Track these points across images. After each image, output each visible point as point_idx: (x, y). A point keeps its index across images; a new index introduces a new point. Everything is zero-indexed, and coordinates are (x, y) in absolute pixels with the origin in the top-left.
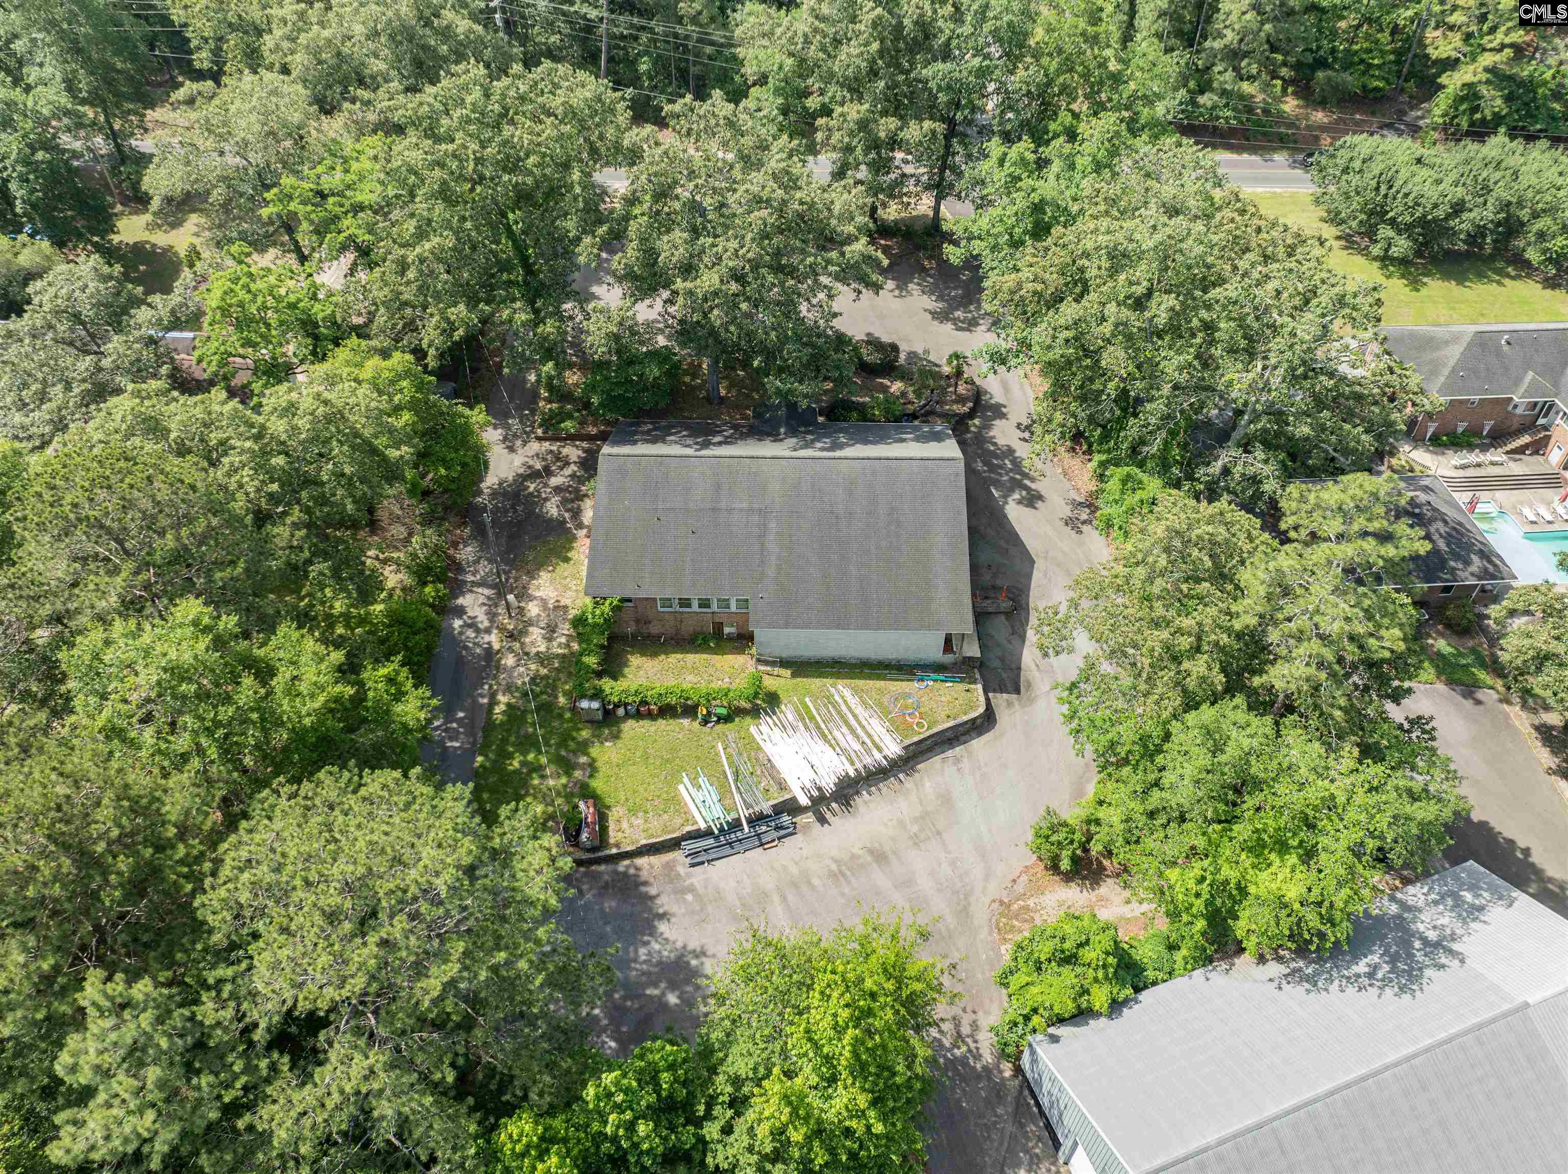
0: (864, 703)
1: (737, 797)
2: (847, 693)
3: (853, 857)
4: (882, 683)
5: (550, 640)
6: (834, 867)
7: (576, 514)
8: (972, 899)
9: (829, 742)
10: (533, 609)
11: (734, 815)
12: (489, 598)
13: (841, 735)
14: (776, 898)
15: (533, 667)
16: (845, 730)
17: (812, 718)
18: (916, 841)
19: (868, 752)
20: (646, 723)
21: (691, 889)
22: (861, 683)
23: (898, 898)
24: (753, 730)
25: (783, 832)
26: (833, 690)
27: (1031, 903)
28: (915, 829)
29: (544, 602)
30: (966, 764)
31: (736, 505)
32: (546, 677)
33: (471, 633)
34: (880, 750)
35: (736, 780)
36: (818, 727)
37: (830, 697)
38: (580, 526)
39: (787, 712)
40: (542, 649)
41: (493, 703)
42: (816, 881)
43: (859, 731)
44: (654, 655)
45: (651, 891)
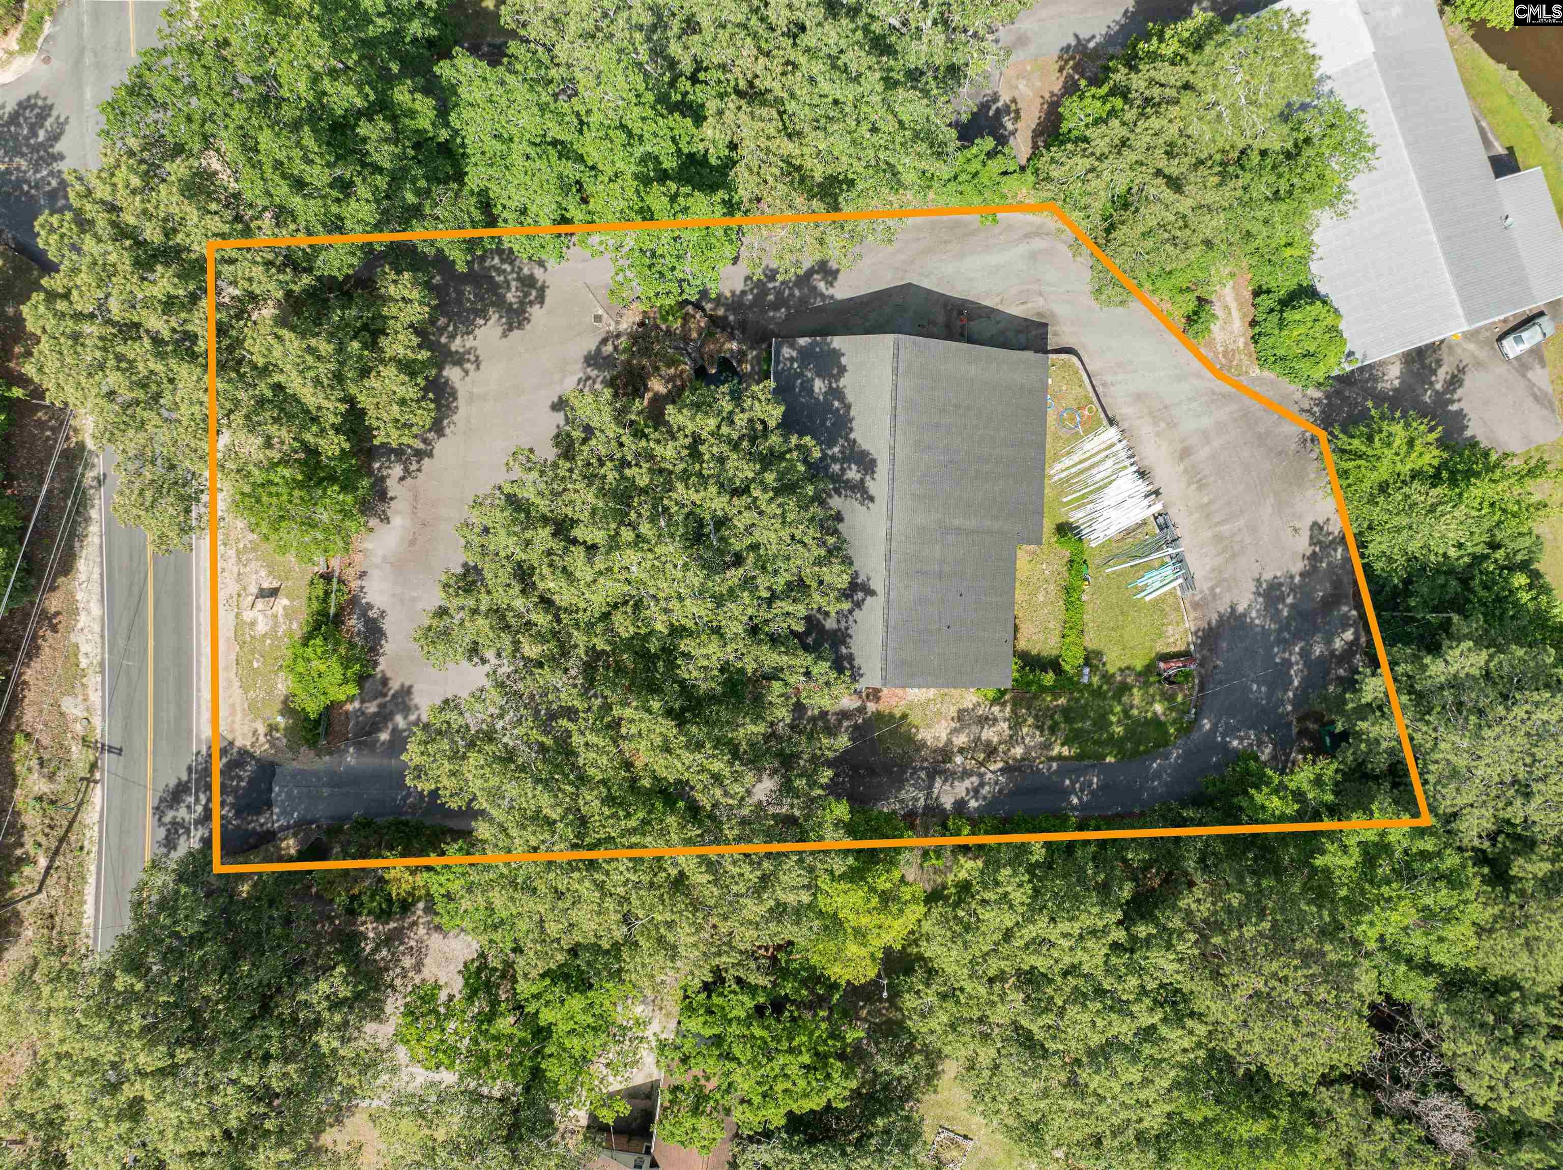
0: (1068, 454)
1: (1153, 556)
2: (1059, 466)
3: (1186, 471)
4: (1049, 439)
5: (995, 720)
6: (1194, 487)
7: (844, 715)
8: (1216, 391)
9: (1105, 486)
10: (961, 740)
11: (1168, 559)
12: (945, 781)
13: (1099, 474)
14: (1218, 529)
15: (1025, 730)
16: (1094, 471)
17: (1083, 497)
18: (1172, 425)
19: (1115, 454)
21: (1212, 589)
22: (1048, 455)
23: (1216, 443)
24: (1093, 545)
25: (1169, 523)
26: (1056, 478)
27: (1221, 349)
28: (1163, 425)
29: (955, 731)
30: (1109, 378)
31: (937, 556)
32: (1036, 717)
33: (985, 790)
34: (1112, 446)
35: (1140, 557)
36: (1091, 492)
37: (1063, 482)
38: (861, 710)
39: (1076, 517)
40: (1005, 725)
41: (1060, 758)
42: (1206, 500)
43: (1095, 459)
45: (1214, 618)
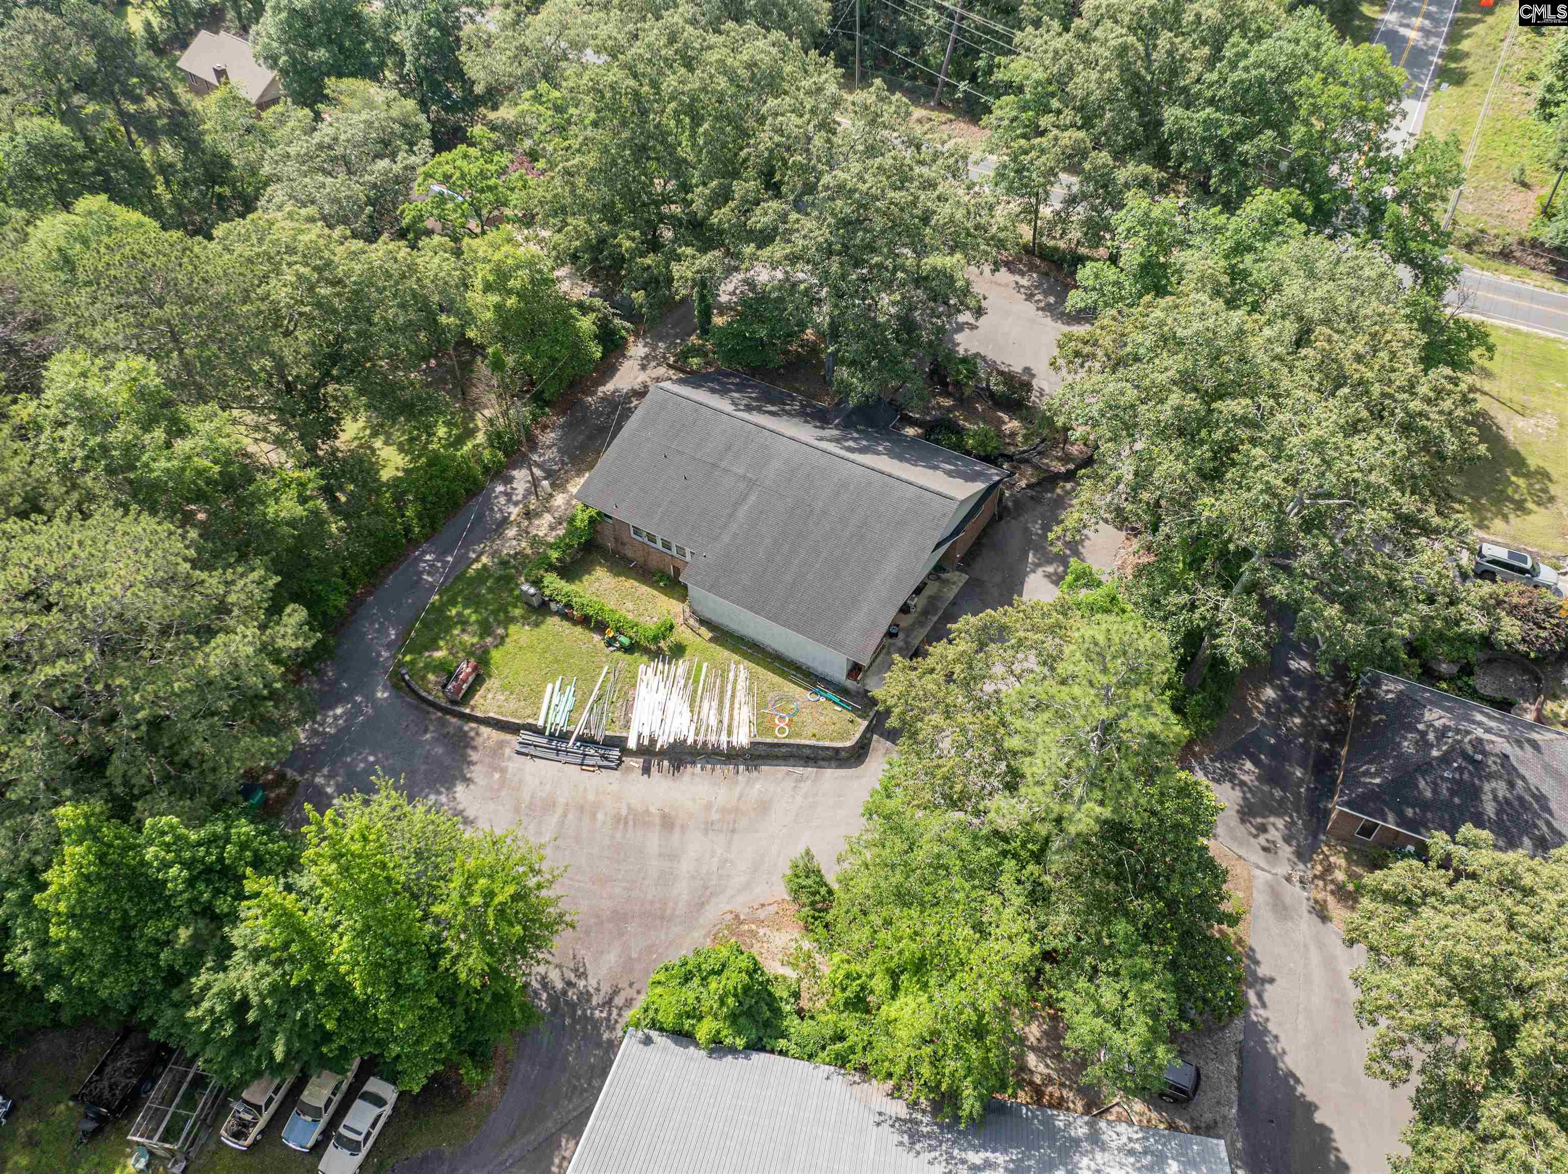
0: (750, 691)
1: (585, 714)
2: (743, 675)
3: (647, 811)
4: (777, 679)
5: (552, 529)
6: (624, 812)
8: (714, 900)
9: (692, 706)
10: (559, 500)
11: (571, 728)
12: (537, 479)
13: (709, 706)
14: (559, 811)
15: (524, 544)
16: (715, 704)
17: (696, 681)
18: (709, 827)
19: (719, 732)
20: (566, 624)
21: (503, 771)
22: (761, 671)
23: (654, 865)
24: (642, 667)
25: (606, 763)
26: (733, 666)
27: (761, 932)
28: (715, 816)
30: (805, 786)
31: (734, 469)
32: (527, 556)
33: (502, 500)
34: (729, 734)
35: (595, 701)
36: (695, 691)
37: (725, 671)
39: (681, 667)
40: (542, 533)
41: (477, 560)
42: (600, 816)
43: (726, 711)
44: (618, 574)
45: (474, 756)
